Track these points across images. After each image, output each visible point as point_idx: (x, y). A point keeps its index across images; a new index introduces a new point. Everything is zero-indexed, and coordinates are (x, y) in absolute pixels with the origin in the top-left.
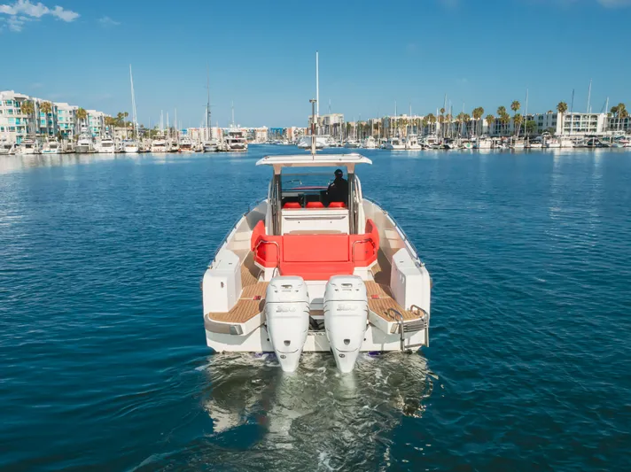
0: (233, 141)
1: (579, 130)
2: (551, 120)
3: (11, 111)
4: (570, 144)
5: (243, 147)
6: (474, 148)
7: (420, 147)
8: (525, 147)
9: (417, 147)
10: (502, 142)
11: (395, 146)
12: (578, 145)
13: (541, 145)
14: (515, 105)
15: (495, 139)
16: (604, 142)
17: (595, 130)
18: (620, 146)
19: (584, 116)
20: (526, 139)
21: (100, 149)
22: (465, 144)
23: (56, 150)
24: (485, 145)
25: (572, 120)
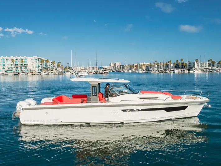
0: (104, 71)
1: (201, 67)
2: (193, 64)
3: (37, 62)
4: (200, 71)
5: (108, 72)
6: (174, 72)
8: (188, 72)
9: (157, 72)
10: (181, 71)
11: (151, 72)
12: (203, 71)
13: (193, 71)
15: (179, 70)
16: (210, 70)
17: (206, 67)
18: (215, 71)
19: (203, 63)
20: (188, 69)
21: (66, 73)
22: (171, 71)
23: (53, 73)
24: (177, 71)
25: (199, 64)
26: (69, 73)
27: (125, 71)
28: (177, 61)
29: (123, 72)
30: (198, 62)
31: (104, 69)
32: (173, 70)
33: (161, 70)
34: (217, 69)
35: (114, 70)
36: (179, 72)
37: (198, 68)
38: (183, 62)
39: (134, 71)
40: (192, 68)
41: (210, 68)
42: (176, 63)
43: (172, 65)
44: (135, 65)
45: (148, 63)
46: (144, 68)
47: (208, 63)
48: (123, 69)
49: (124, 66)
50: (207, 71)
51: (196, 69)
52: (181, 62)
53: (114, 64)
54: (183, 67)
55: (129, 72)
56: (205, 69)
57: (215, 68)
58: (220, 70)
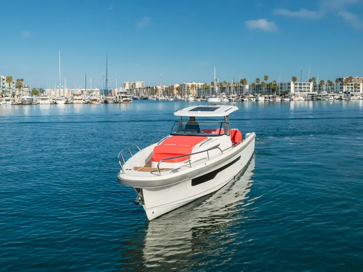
1: (301, 91)
2: (287, 86)
4: (301, 98)
6: (256, 101)
7: (228, 100)
8: (282, 100)
10: (269, 98)
12: (307, 99)
13: (289, 99)
14: (266, 78)
15: (266, 96)
16: (319, 98)
17: (309, 91)
18: (327, 99)
19: (304, 84)
20: (281, 95)
21: (41, 102)
22: (252, 99)
23: (10, 102)
24: (261, 99)
25: (298, 86)
26: (48, 102)
27: (160, 98)
28: (258, 80)
29: (155, 99)
30: (295, 83)
31: (121, 93)
32: (253, 96)
33: (233, 97)
34: (329, 95)
35: (135, 97)
36: (265, 101)
37: (296, 93)
38: (268, 82)
39: (179, 97)
40: (287, 94)
41: (316, 93)
42: (257, 84)
43: (247, 87)
44: (177, 86)
45: (200, 84)
46: (195, 92)
47: (312, 84)
49: (154, 88)
50: (313, 98)
51: (294, 95)
52: (265, 81)
53: (131, 85)
54: (270, 92)
55: (167, 100)
56: (308, 94)
57: (326, 94)
58: (335, 97)
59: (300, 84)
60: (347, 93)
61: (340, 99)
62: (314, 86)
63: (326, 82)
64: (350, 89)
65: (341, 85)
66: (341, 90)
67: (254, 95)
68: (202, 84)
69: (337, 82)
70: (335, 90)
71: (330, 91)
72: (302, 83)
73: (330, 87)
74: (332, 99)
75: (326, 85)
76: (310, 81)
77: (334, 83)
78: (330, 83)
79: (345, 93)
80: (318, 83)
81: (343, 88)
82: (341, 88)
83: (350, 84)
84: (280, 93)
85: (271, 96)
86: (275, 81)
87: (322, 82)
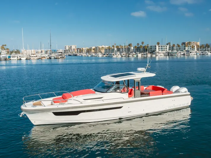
1: (162, 50)
2: (154, 47)
4: (162, 54)
5: (64, 57)
6: (137, 56)
7: (121, 56)
8: (151, 56)
10: (144, 54)
11: (113, 56)
12: (165, 55)
13: (155, 55)
14: (143, 43)
15: (142, 53)
16: (172, 54)
17: (167, 50)
18: (176, 55)
19: (164, 46)
20: (151, 53)
21: (11, 58)
22: (134, 55)
24: (140, 55)
25: (160, 47)
27: (83, 55)
28: (138, 44)
29: (81, 55)
30: (159, 45)
31: (59, 53)
33: (123, 54)
34: (178, 52)
35: (70, 54)
36: (142, 56)
37: (159, 51)
38: (144, 45)
39: (94, 54)
40: (154, 52)
41: (170, 51)
42: (137, 46)
43: (132, 48)
44: (93, 47)
45: (107, 46)
46: (103, 51)
47: (168, 46)
48: (80, 52)
49: (82, 49)
50: (169, 54)
51: (158, 52)
52: (142, 45)
53: (69, 47)
54: (145, 51)
55: (88, 56)
56: (166, 52)
57: (176, 52)
58: (181, 54)
59: (161, 46)
60: (188, 51)
61: (184, 55)
62: (170, 47)
63: (176, 45)
64: (189, 49)
65: (184, 46)
66: (185, 49)
67: (136, 53)
68: (108, 46)
69: (182, 45)
70: (181, 49)
71: (178, 50)
72: (163, 46)
73: (178, 48)
74: (179, 55)
75: (176, 47)
76: (167, 44)
77: (181, 45)
78: (178, 46)
79: (187, 51)
80: (171, 45)
81: (185, 48)
82: (184, 48)
83: (189, 46)
84: (150, 52)
85: (145, 53)
86: (148, 45)
87: (174, 45)
